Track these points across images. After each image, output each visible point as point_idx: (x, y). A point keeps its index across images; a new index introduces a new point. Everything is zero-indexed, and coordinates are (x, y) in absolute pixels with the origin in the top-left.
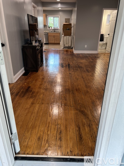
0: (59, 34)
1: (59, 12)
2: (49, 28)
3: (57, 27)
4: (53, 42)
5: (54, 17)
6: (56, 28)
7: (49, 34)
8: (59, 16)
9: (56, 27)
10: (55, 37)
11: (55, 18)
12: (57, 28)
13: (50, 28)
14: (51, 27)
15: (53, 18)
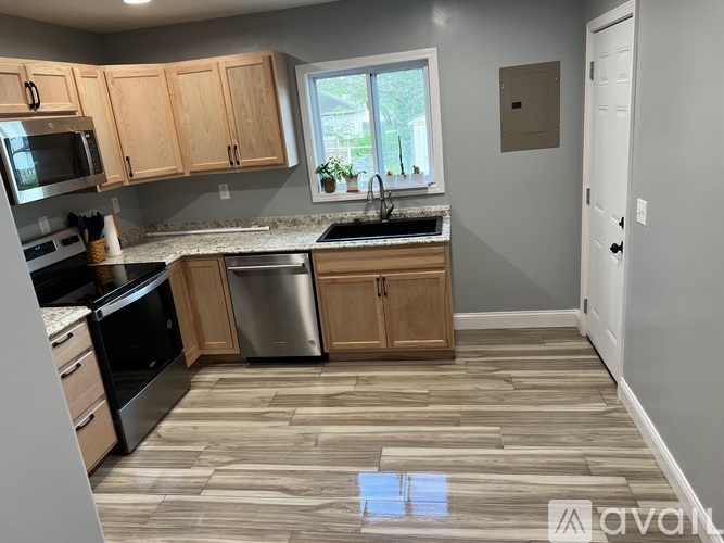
0: (439, 260)
1: (429, 13)
2: (329, 185)
3: (409, 171)
4: (380, 343)
5: (372, 72)
6: (398, 185)
7: (320, 267)
8: (430, 53)
9: (396, 171)
10: (392, 290)
11: (381, 79)
12: (410, 184)
13: (341, 184)
14: (351, 177)
15: (362, 79)
